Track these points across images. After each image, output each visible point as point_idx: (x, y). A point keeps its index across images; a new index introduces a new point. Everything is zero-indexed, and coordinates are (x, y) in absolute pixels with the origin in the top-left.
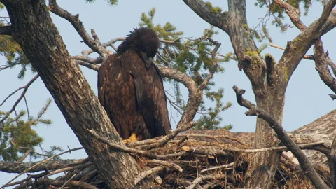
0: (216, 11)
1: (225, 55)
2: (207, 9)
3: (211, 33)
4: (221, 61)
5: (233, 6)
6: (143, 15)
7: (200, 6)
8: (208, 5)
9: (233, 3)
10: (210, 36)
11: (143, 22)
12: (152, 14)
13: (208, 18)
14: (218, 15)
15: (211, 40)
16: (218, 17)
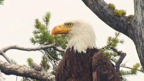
0: (121, 15)
1: (132, 67)
2: (110, 12)
3: (115, 41)
4: (128, 73)
5: (139, 9)
6: (37, 21)
7: (102, 7)
8: (111, 7)
9: (139, 6)
10: (115, 45)
11: (37, 30)
12: (47, 20)
13: (111, 21)
14: (122, 18)
15: (115, 50)
16: (122, 21)
